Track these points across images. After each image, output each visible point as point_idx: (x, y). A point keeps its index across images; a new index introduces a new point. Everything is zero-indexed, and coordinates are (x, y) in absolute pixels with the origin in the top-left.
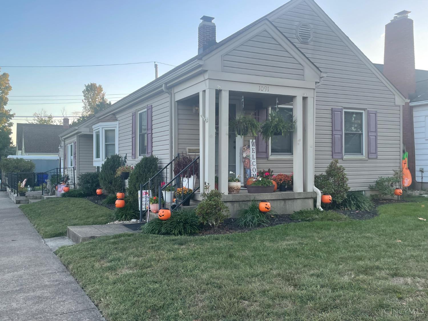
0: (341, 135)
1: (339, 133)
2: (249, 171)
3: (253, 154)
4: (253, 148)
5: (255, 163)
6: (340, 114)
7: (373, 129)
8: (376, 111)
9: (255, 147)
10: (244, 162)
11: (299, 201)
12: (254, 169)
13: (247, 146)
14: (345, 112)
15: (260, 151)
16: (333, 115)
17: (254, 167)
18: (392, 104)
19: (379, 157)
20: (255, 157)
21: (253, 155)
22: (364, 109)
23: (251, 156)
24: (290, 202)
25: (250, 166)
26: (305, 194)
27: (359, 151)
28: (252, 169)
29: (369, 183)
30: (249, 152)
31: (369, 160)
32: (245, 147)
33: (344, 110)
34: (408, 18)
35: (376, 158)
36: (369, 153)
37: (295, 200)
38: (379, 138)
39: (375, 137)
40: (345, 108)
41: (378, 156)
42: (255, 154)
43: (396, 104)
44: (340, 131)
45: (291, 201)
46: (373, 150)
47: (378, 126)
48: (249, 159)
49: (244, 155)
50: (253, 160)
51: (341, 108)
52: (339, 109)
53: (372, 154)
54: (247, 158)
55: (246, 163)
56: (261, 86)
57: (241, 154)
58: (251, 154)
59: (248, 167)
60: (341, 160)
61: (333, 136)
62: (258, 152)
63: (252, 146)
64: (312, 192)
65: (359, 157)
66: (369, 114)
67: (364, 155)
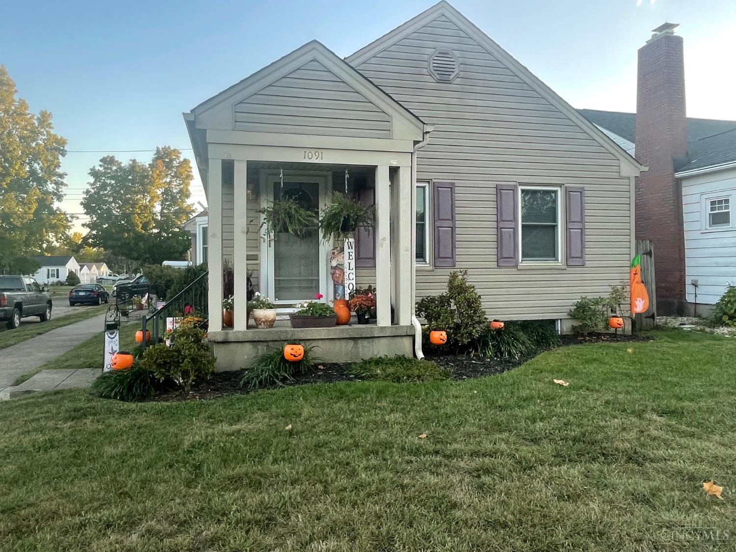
0: (515, 229)
1: (512, 225)
2: (341, 287)
3: (350, 261)
4: (349, 253)
5: (353, 276)
6: (512, 195)
7: (576, 217)
8: (583, 188)
9: (353, 250)
10: (333, 274)
11: (383, 341)
12: (351, 285)
13: (339, 249)
14: (523, 191)
15: (362, 256)
16: (499, 195)
17: (351, 281)
18: (615, 175)
19: (588, 264)
20: (353, 265)
21: (349, 263)
22: (560, 185)
23: (346, 265)
24: (365, 343)
25: (343, 281)
26: (394, 329)
27: (552, 253)
28: (346, 285)
29: (569, 307)
30: (343, 257)
31: (568, 269)
32: (335, 251)
33: (520, 188)
34: (675, 34)
35: (583, 266)
36: (568, 257)
37: (376, 340)
38: (587, 232)
39: (580, 230)
40: (521, 184)
41: (586, 262)
42: (353, 263)
43: (623, 174)
44: (512, 221)
45: (368, 340)
46: (576, 252)
47: (587, 212)
48: (343, 270)
49: (334, 263)
50: (349, 272)
51: (514, 183)
52: (511, 186)
53: (575, 259)
54: (339, 268)
55: (338, 275)
56: (308, 151)
57: (329, 260)
58: (346, 261)
59: (340, 282)
60: (516, 269)
61: (499, 231)
62: (358, 258)
63: (349, 248)
64: (407, 327)
65: (551, 264)
66: (568, 192)
67: (560, 261)
